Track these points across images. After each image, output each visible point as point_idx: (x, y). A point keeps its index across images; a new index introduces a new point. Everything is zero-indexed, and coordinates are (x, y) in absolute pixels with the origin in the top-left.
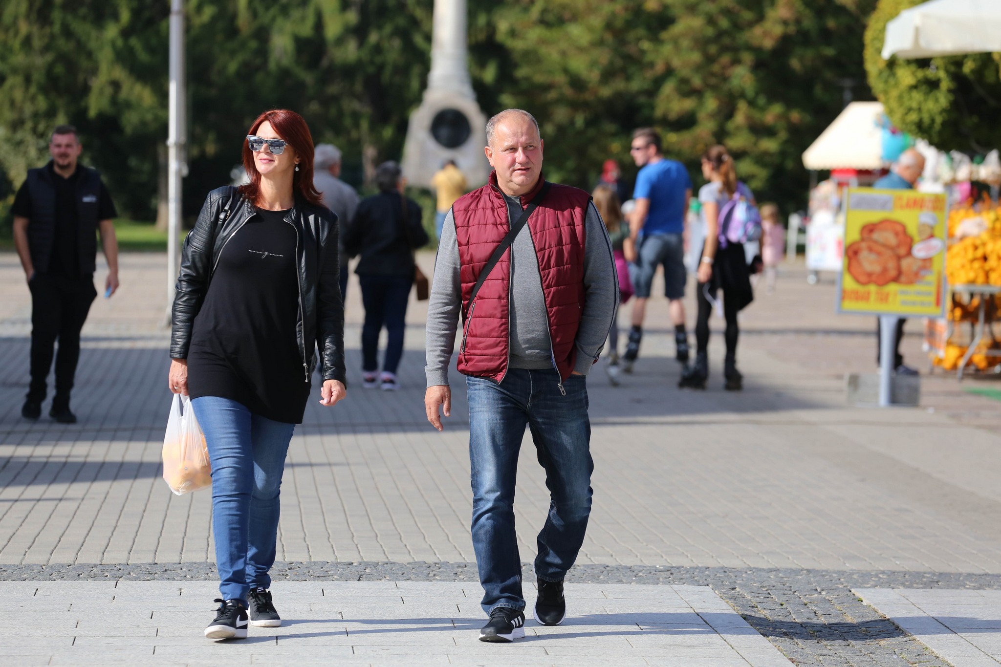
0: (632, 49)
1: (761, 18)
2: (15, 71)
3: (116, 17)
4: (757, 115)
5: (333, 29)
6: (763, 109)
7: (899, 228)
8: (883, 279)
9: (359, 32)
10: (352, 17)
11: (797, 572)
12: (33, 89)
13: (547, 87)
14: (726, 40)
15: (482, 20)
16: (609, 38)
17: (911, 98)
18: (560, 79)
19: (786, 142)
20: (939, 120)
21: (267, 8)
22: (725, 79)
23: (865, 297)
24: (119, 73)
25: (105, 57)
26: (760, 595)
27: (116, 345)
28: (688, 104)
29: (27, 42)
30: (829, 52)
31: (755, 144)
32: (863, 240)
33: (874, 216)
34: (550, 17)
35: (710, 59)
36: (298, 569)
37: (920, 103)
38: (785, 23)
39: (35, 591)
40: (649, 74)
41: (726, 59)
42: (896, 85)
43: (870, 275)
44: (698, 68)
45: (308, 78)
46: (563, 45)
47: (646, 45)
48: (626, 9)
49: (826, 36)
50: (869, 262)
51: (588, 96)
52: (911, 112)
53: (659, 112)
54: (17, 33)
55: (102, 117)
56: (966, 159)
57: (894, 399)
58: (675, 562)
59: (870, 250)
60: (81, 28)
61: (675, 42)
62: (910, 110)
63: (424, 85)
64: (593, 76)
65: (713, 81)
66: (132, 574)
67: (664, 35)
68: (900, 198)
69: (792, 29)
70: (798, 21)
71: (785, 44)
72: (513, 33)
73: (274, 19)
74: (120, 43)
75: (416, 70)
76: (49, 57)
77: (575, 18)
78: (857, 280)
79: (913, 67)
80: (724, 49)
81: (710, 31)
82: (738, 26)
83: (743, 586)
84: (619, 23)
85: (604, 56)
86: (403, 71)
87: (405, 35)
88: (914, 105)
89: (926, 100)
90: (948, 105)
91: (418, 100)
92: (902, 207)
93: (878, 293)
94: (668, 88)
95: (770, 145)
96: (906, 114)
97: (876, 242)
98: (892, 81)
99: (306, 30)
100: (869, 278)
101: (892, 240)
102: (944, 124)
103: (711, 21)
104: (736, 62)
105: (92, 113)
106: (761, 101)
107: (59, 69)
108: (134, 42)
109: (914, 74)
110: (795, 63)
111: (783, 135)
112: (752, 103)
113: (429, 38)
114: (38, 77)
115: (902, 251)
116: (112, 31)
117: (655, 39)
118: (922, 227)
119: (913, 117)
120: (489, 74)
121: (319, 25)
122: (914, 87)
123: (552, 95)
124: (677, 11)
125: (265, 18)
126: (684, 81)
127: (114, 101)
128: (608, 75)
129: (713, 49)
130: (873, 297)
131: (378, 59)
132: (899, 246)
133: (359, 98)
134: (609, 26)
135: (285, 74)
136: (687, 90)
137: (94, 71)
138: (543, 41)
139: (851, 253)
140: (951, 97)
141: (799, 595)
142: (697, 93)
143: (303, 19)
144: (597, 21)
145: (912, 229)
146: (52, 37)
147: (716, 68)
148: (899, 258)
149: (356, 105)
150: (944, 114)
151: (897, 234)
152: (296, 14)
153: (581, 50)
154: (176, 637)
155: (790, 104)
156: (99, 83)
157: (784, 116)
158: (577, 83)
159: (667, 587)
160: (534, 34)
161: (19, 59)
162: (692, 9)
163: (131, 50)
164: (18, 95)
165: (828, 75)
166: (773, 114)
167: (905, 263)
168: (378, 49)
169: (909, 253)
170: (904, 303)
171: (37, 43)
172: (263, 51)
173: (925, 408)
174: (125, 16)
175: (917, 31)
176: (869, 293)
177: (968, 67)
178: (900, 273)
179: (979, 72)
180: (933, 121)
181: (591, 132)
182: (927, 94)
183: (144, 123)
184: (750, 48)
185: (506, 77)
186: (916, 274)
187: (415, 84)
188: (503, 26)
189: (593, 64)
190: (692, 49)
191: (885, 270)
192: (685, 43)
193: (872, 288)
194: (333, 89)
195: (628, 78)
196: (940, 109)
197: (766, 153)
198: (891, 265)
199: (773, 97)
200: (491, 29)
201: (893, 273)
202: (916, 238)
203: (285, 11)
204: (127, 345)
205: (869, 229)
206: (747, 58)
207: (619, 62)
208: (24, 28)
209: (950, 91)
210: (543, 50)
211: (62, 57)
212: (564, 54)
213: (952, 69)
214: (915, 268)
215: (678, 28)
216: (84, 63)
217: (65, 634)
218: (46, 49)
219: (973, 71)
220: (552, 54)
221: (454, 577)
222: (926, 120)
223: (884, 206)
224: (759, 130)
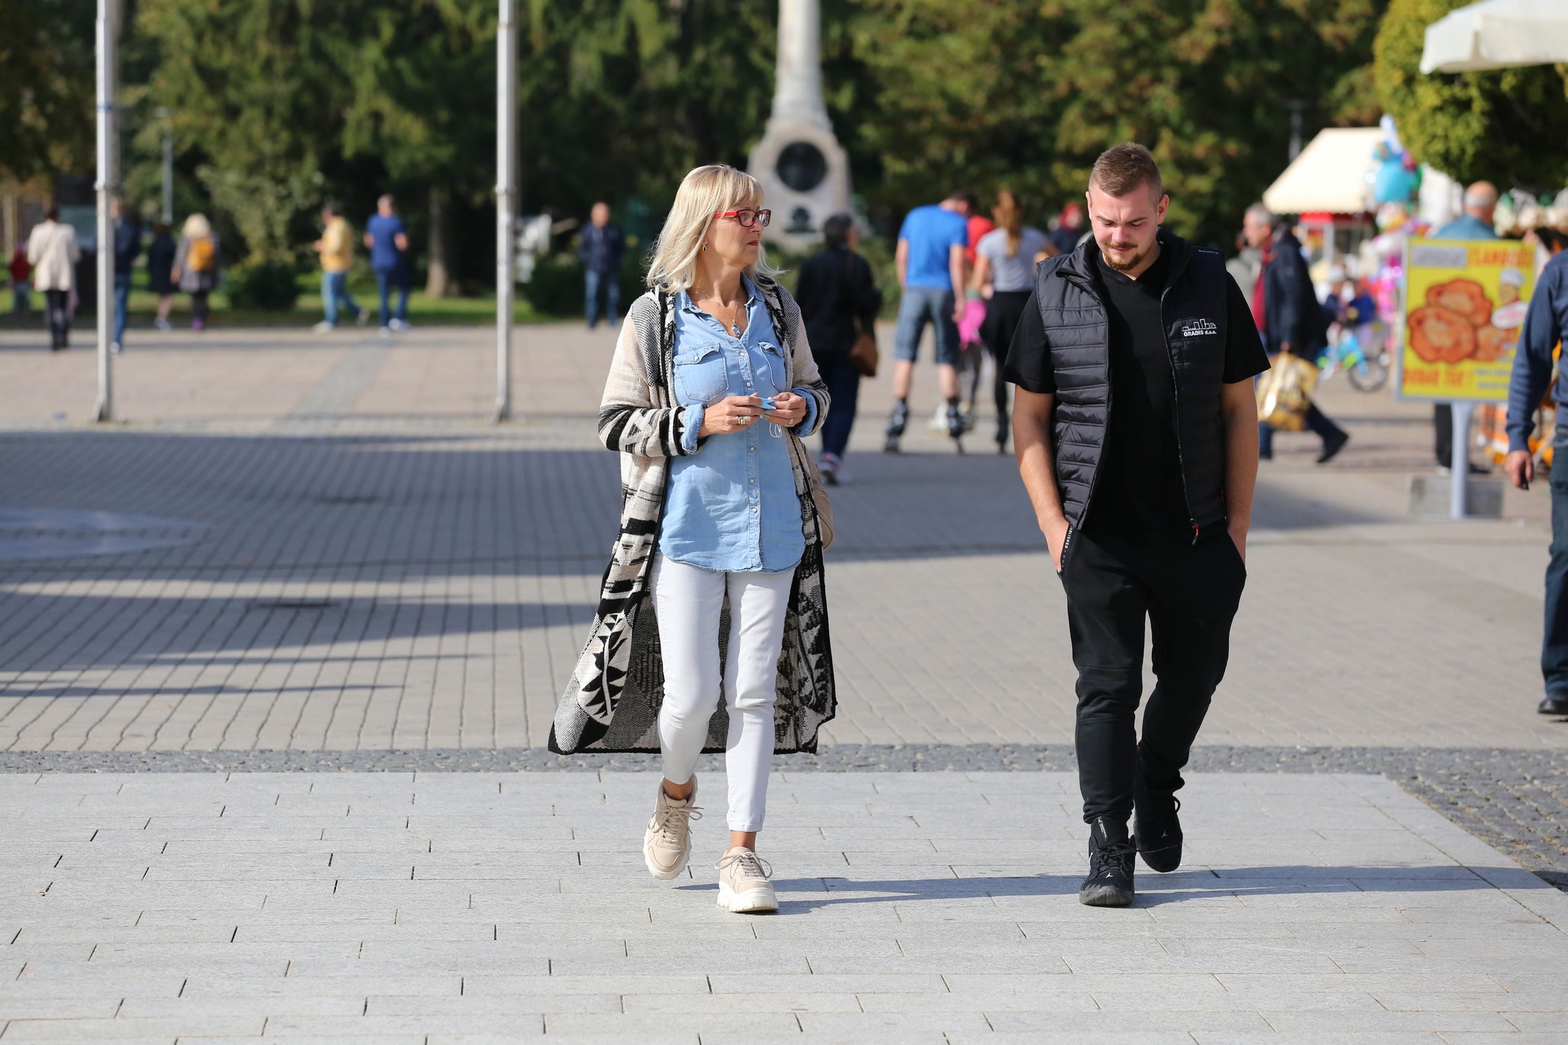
0: (1024, 66)
1: (1188, 25)
2: (253, 102)
3: (376, 33)
4: (1184, 147)
5: (650, 43)
6: (1191, 139)
7: (1475, 290)
8: (1454, 355)
9: (680, 48)
10: (673, 29)
11: (1487, 752)
12: (275, 124)
13: (917, 115)
14: (1144, 54)
15: (835, 31)
16: (996, 51)
17: (1435, 123)
18: (937, 104)
19: (1220, 181)
20: (1470, 150)
21: (567, 20)
22: (1143, 101)
23: (1433, 379)
24: (385, 104)
25: (365, 82)
26: (1454, 787)
27: (444, 446)
28: (1098, 133)
29: (268, 65)
30: (1273, 66)
31: (1183, 183)
32: (1429, 305)
33: (1443, 275)
34: (920, 27)
35: (1124, 78)
36: (825, 755)
37: (1446, 130)
38: (1218, 31)
39: (498, 787)
40: (1046, 96)
41: (1144, 76)
42: (1416, 106)
43: (1438, 350)
44: (1110, 89)
45: (619, 105)
46: (938, 61)
47: (1044, 61)
48: (1019, 15)
49: (1268, 46)
50: (1437, 334)
51: (972, 125)
52: (1435, 141)
53: (1061, 145)
54: (255, 55)
55: (360, 157)
56: (1531, 199)
57: (1471, 509)
58: (1319, 741)
59: (1439, 317)
60: (336, 46)
61: (1081, 56)
62: (1434, 137)
63: (766, 112)
64: (978, 100)
65: (1128, 104)
66: (612, 762)
67: (1067, 48)
68: (1476, 251)
69: (1227, 39)
70: (1234, 29)
71: (1219, 57)
72: (875, 47)
73: (575, 33)
74: (384, 65)
75: (753, 94)
76: (294, 84)
77: (951, 28)
78: (1422, 357)
79: (1438, 84)
80: (1142, 65)
81: (1124, 42)
82: (1159, 36)
83: (1427, 774)
84: (1009, 34)
85: (990, 75)
86: (737, 96)
87: (737, 51)
88: (1440, 131)
89: (1454, 125)
90: (1482, 130)
91: (758, 131)
92: (1478, 263)
93: (1448, 373)
94: (1073, 114)
95: (1201, 184)
96: (1429, 143)
97: (1446, 308)
98: (1410, 102)
99: (616, 46)
100: (1438, 354)
101: (1464, 303)
102: (1477, 155)
103: (1125, 29)
104: (1157, 80)
105: (348, 152)
106: (1189, 128)
107: (307, 99)
108: (402, 64)
109: (1438, 92)
110: (1231, 81)
111: (1217, 171)
112: (1177, 132)
113: (771, 55)
114: (282, 109)
115: (1479, 319)
116: (372, 52)
117: (1057, 53)
118: (1504, 288)
119: (1438, 147)
120: (845, 99)
121: (632, 40)
122: (1439, 109)
123: (926, 124)
124: (1082, 18)
125: (564, 31)
126: (1092, 105)
127: (376, 136)
128: (995, 99)
129: (1128, 65)
130: (1442, 378)
131: (706, 82)
132: (1475, 312)
133: (681, 129)
134: (996, 36)
135: (590, 100)
136: (1096, 116)
137: (350, 101)
138: (913, 57)
139: (1413, 322)
140: (1486, 121)
141: (1504, 785)
142: (1109, 120)
143: (612, 32)
144: (982, 33)
145: (1492, 291)
146: (297, 59)
147: (1132, 88)
148: (1475, 328)
149: (678, 139)
150: (1477, 143)
151: (1472, 297)
152: (603, 26)
153: (963, 67)
154: (711, 853)
155: (1224, 132)
156: (353, 115)
157: (1217, 148)
158: (958, 108)
159: (1326, 777)
160: (901, 49)
161: (258, 87)
162: (1102, 14)
163: (397, 74)
164: (257, 130)
165: (1271, 94)
166: (1204, 144)
167: (1483, 335)
168: (705, 69)
169: (1488, 321)
170: (1483, 386)
171: (280, 67)
172: (562, 74)
173: (1510, 519)
174: (387, 31)
175: (1477, 37)
176: (1437, 374)
177: (1507, 84)
178: (1476, 346)
179: (1521, 89)
180: (1463, 151)
181: (974, 170)
182: (1456, 117)
183: (413, 165)
184: (1174, 62)
185: (865, 102)
186: (1498, 348)
187: (752, 111)
188: (862, 39)
189: (977, 85)
190: (1100, 65)
191: (1457, 344)
192: (1093, 57)
193: (1442, 367)
194: (650, 119)
195: (1020, 102)
196: (1472, 136)
197: (1197, 194)
198: (1466, 336)
199: (1204, 123)
200: (847, 42)
201: (1467, 347)
202: (1497, 302)
203: (589, 22)
204: (458, 446)
205: (1437, 291)
206: (1171, 74)
207: (1009, 82)
208: (264, 48)
209: (1484, 113)
210: (914, 68)
211: (312, 85)
212: (940, 71)
213: (1487, 85)
214: (1495, 340)
215: (1085, 38)
216: (337, 91)
217: (564, 848)
218: (289, 75)
219: (1514, 88)
220: (926, 72)
221: (1037, 765)
222: (1455, 150)
223: (1455, 260)
224: (1187, 165)
